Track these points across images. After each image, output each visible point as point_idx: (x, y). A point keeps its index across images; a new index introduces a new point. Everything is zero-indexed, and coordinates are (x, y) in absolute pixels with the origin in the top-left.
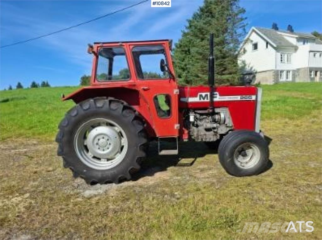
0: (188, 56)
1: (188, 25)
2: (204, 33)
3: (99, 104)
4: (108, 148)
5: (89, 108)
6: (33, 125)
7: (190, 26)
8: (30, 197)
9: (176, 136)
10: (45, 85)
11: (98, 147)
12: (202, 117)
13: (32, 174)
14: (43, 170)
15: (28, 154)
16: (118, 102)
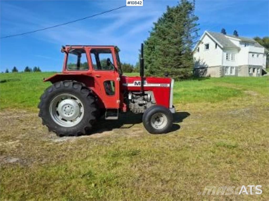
0: (153, 52)
1: (154, 27)
2: (166, 34)
3: (66, 85)
4: (71, 114)
5: (60, 87)
6: (24, 100)
7: (156, 28)
8: (20, 142)
9: (118, 107)
10: (37, 70)
11: (65, 112)
12: (137, 97)
13: (22, 130)
14: (29, 128)
15: (19, 119)
16: (79, 84)
